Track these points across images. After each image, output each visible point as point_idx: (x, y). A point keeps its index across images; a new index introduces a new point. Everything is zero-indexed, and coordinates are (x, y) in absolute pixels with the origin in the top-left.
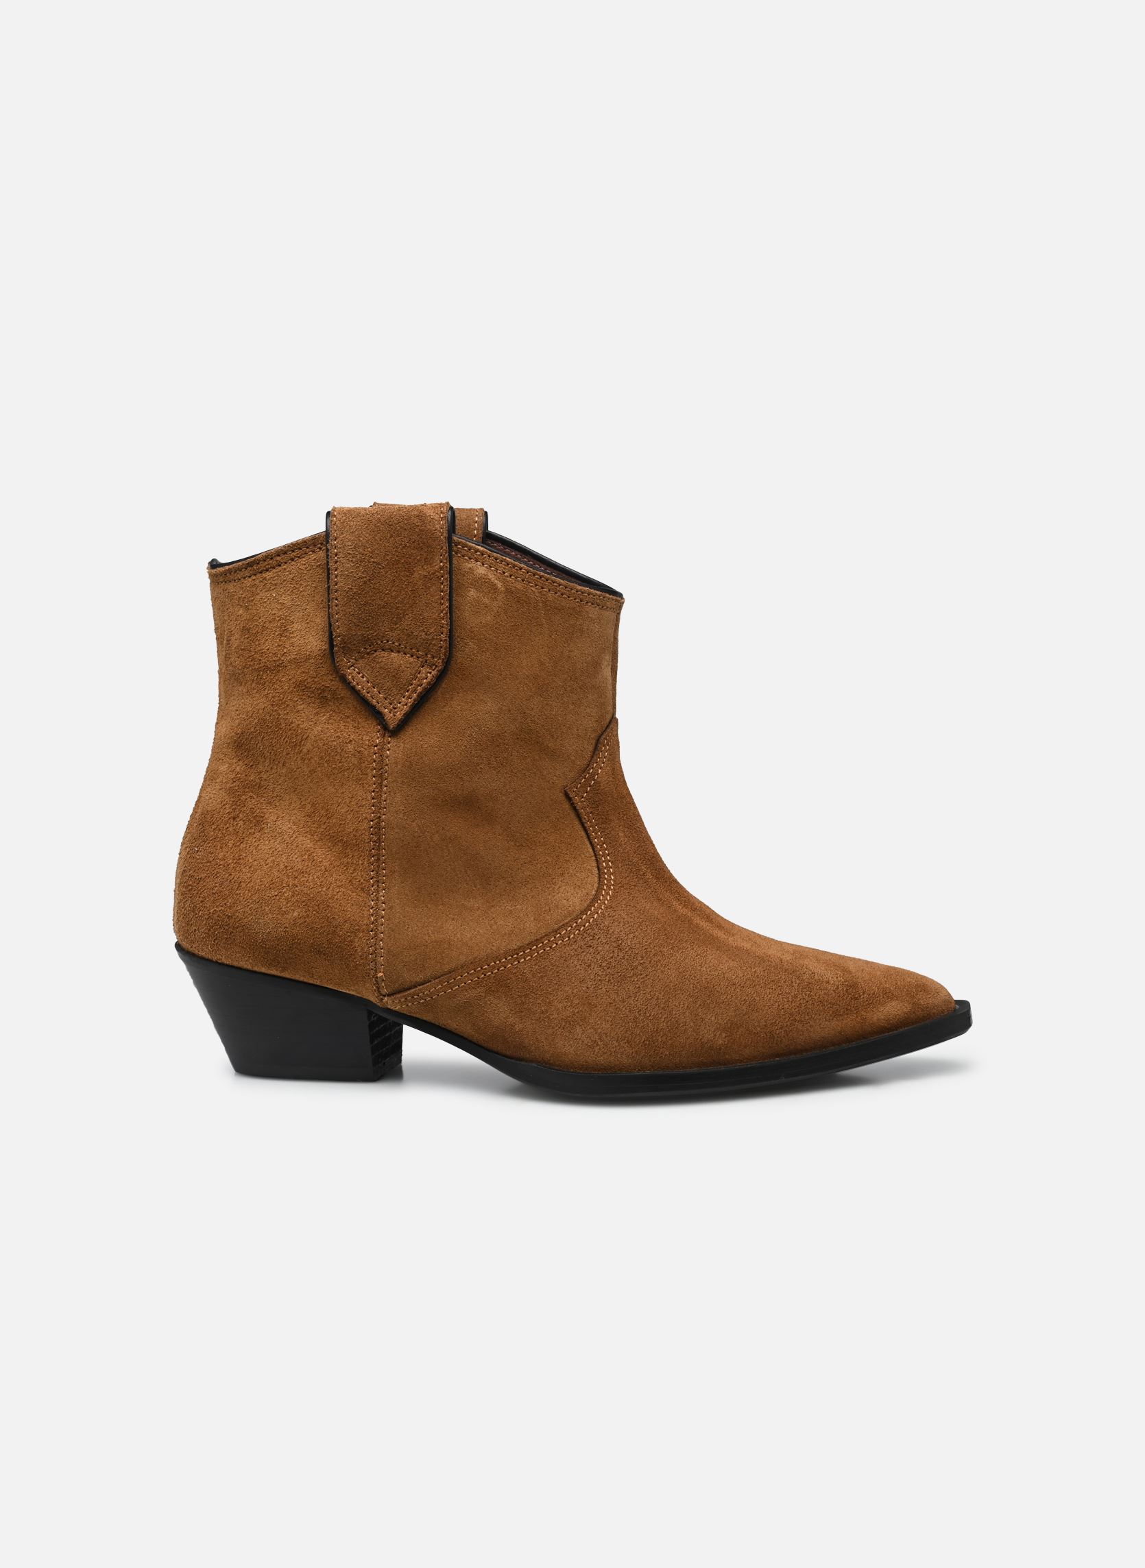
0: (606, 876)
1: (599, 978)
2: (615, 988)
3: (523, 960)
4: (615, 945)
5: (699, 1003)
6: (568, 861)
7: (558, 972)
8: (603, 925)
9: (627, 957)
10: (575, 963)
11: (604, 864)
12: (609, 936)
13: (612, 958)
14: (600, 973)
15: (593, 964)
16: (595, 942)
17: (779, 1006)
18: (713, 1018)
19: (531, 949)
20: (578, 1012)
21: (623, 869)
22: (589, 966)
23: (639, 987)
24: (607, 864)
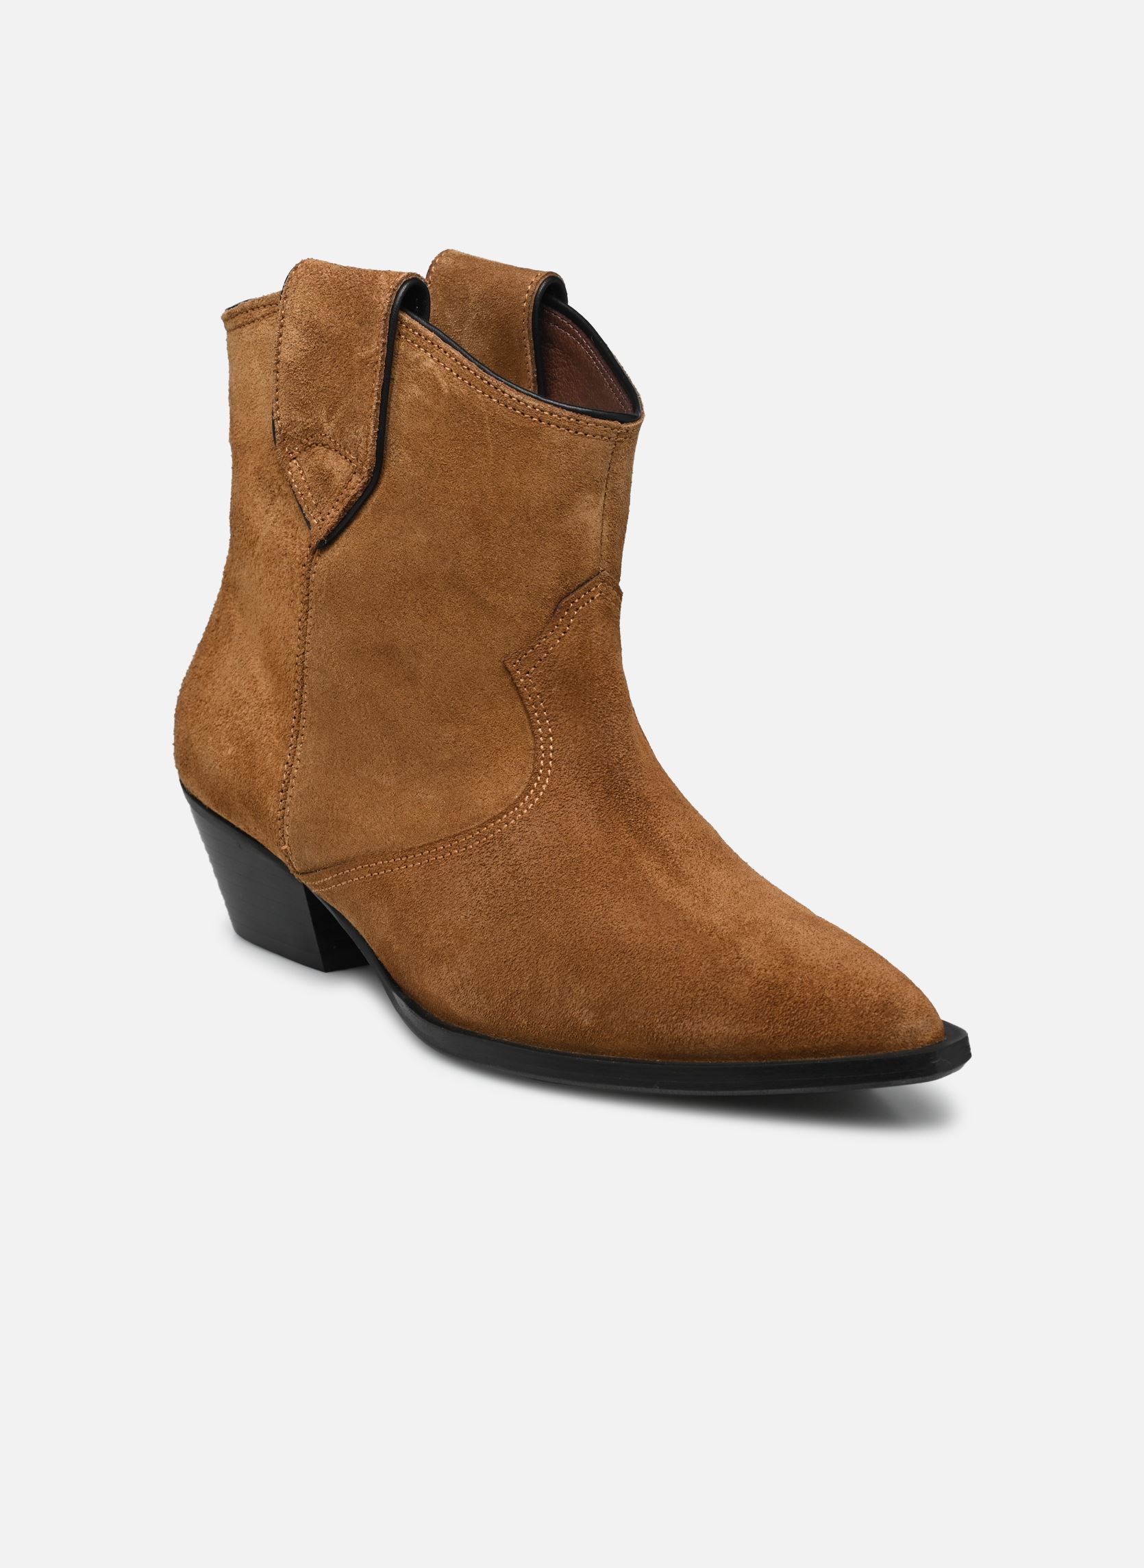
0: (539, 778)
1: (480, 908)
2: (493, 924)
3: (412, 866)
4: (510, 869)
5: (572, 967)
6: (499, 750)
7: (442, 890)
8: (508, 841)
9: (517, 889)
10: (463, 882)
11: (542, 762)
12: (508, 857)
13: (501, 885)
14: (483, 902)
15: (479, 889)
16: (491, 861)
17: (669, 992)
18: (583, 991)
19: (422, 853)
20: (449, 945)
21: (565, 773)
22: (475, 890)
23: (516, 930)
24: (546, 764)
